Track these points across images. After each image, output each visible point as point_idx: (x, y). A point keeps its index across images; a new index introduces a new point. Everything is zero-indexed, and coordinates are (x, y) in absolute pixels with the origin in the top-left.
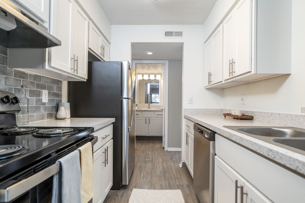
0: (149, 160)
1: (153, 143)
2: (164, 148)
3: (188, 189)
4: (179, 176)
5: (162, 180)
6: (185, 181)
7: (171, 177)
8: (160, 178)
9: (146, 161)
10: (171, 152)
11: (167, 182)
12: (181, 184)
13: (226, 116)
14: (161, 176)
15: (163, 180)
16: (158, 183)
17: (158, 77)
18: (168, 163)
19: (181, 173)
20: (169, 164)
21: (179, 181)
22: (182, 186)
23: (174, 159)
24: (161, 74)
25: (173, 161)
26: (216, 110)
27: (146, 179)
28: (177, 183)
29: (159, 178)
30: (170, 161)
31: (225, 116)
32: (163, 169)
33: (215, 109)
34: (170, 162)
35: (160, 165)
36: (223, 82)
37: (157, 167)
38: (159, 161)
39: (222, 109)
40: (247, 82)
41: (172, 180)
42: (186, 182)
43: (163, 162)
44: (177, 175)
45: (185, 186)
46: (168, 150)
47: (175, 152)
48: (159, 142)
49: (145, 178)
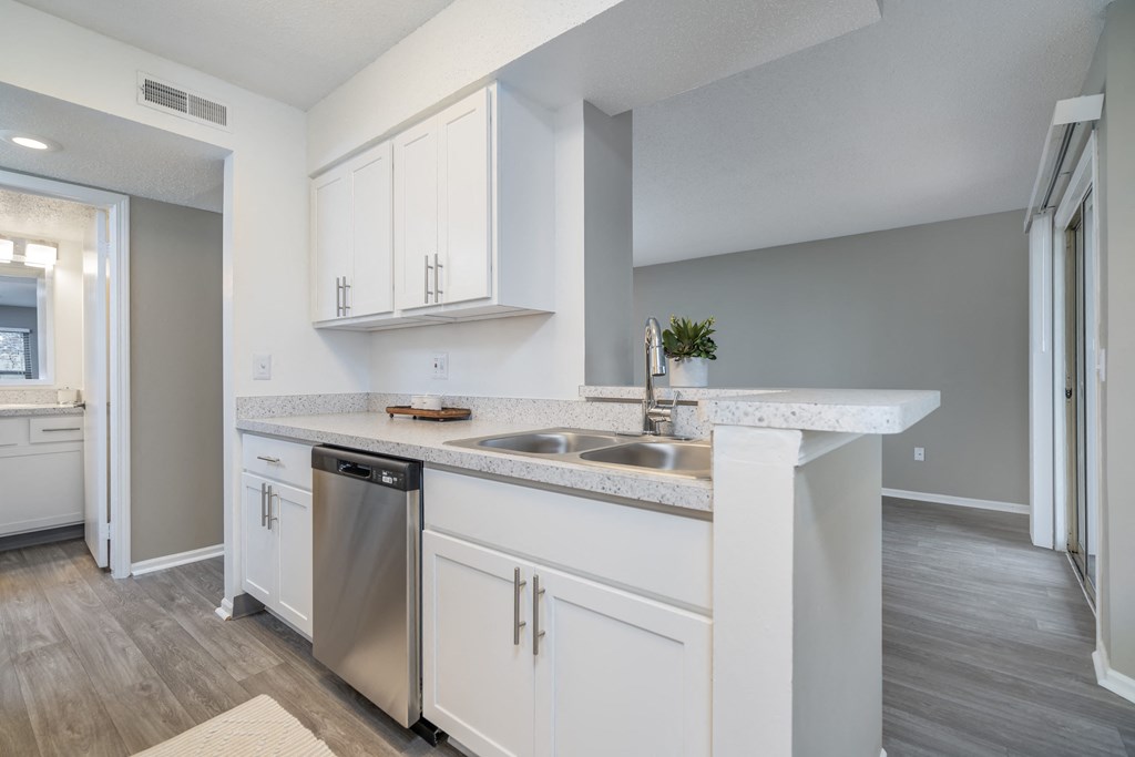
0: (40, 644)
1: (23, 563)
2: (107, 570)
3: (288, 678)
4: (232, 651)
5: (163, 695)
6: (263, 657)
7: (199, 668)
8: (147, 694)
9: (29, 656)
10: (151, 577)
11: (192, 691)
12: (255, 671)
13: (395, 415)
14: (151, 682)
15: (168, 691)
16: (146, 715)
17: (38, 257)
18: (157, 622)
19: (240, 639)
20: (167, 624)
21: (239, 667)
22: (262, 677)
23: (183, 600)
24: (56, 245)
25: (180, 606)
26: (352, 396)
27: (70, 728)
28: (237, 676)
29: (142, 693)
30: (164, 611)
31: (392, 416)
32: (146, 654)
33: (349, 395)
34: (164, 615)
35: (120, 644)
36: (397, 315)
37: (106, 657)
38: (107, 630)
39: (368, 394)
40: (453, 320)
41: (208, 675)
42: (270, 658)
43: (129, 629)
44: (224, 651)
45: (271, 672)
46: (135, 573)
47: (171, 572)
48: (63, 554)
49: (62, 727)
